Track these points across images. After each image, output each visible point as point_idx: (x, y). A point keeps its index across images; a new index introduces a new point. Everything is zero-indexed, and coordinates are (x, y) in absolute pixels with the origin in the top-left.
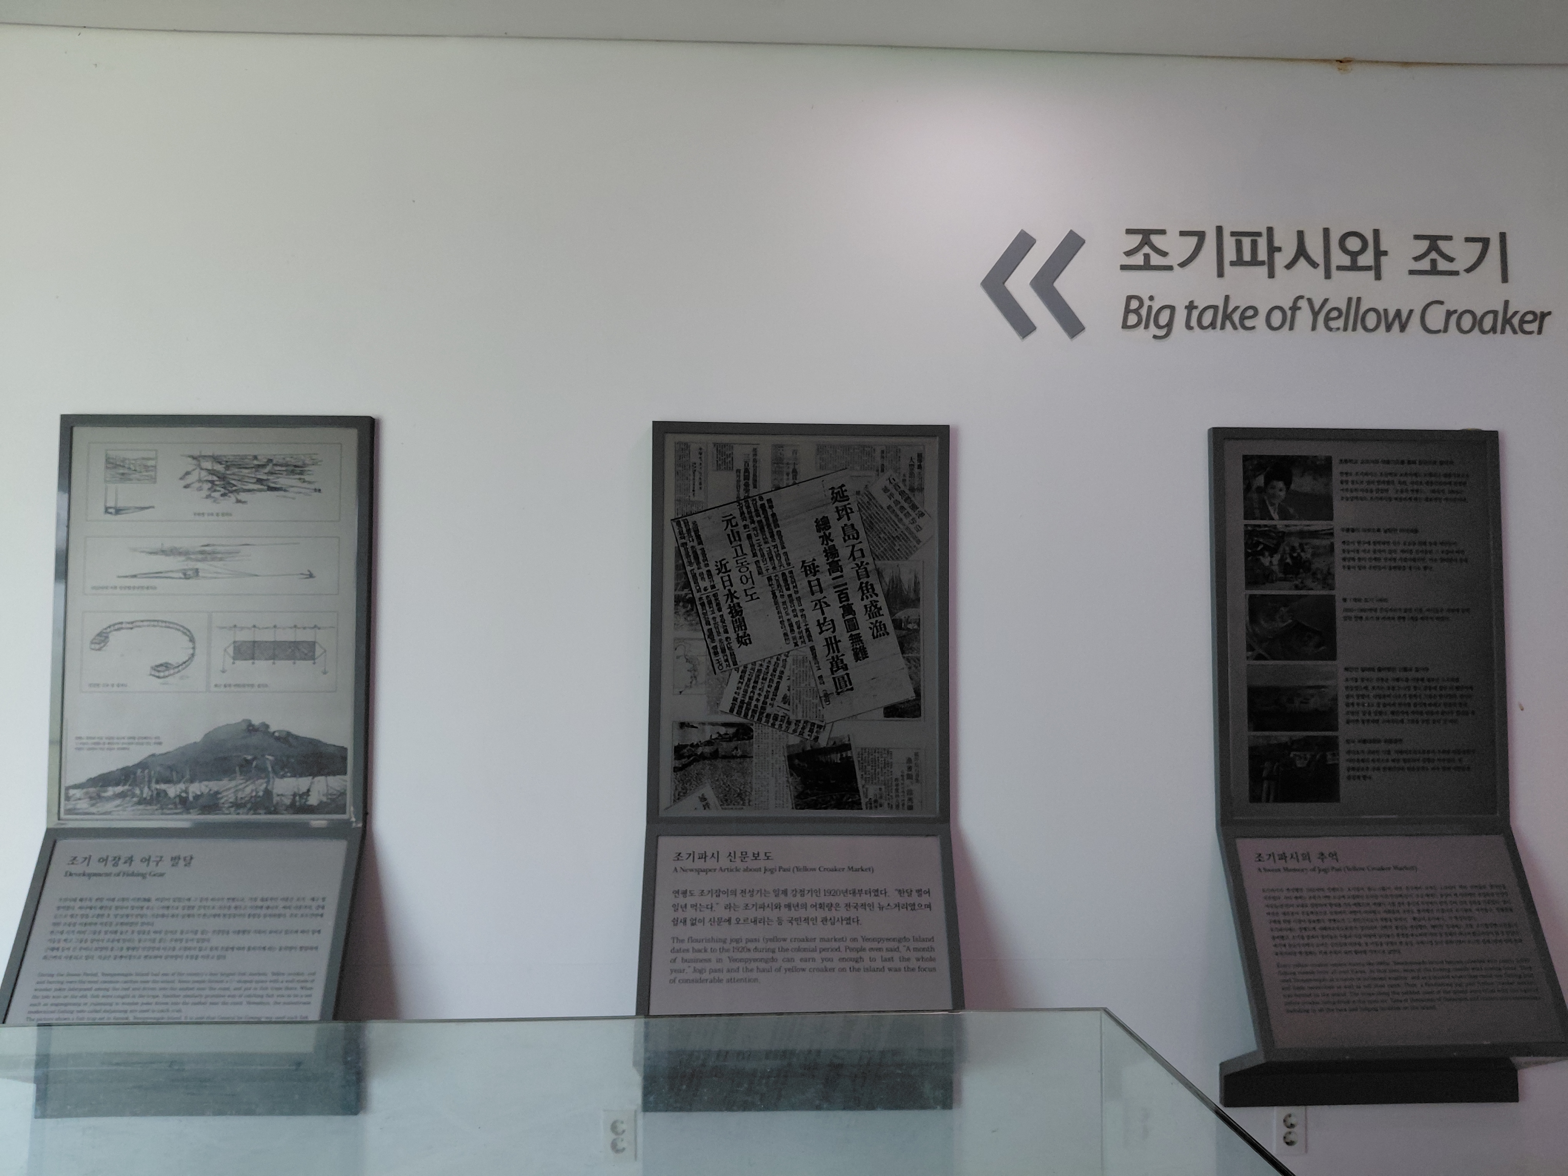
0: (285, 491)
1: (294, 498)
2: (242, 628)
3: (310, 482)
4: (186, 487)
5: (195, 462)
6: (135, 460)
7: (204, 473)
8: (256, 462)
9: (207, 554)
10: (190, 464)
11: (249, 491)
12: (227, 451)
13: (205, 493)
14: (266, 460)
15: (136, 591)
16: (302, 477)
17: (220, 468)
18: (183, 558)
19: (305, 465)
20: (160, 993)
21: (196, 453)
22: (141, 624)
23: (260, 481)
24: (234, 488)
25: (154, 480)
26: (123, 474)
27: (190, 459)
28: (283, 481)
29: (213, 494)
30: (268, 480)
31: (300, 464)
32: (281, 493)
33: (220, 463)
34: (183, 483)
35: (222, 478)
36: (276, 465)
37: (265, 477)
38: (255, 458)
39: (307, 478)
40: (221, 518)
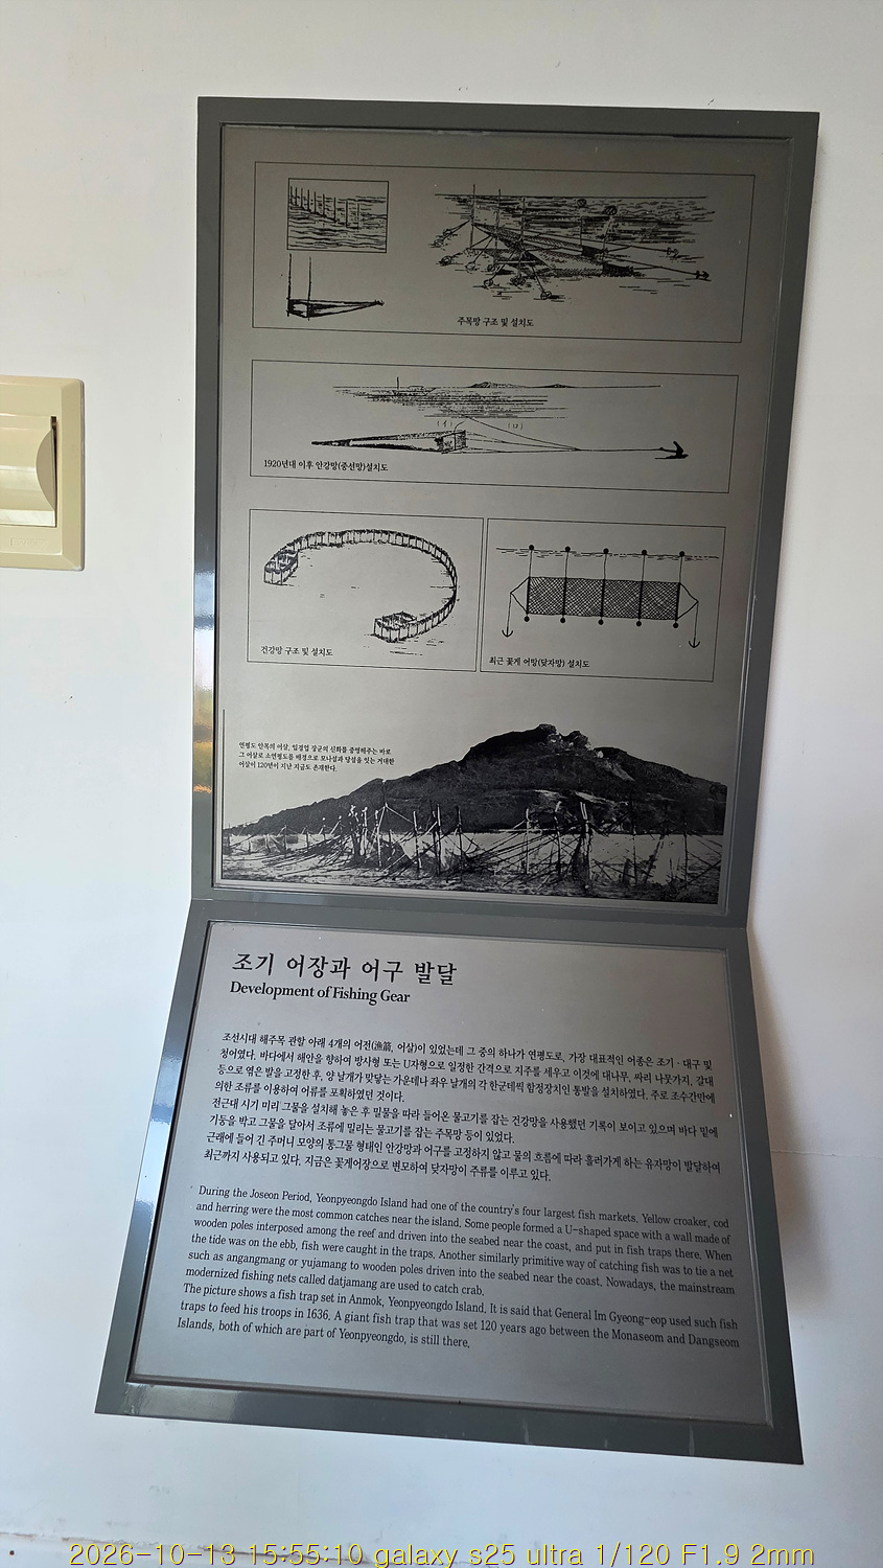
0: (638, 275)
1: (654, 292)
2: (544, 553)
3: (687, 259)
4: (443, 263)
5: (461, 209)
6: (346, 201)
7: (480, 235)
8: (582, 213)
9: (482, 402)
10: (451, 214)
11: (567, 274)
12: (527, 187)
13: (481, 277)
14: (602, 209)
15: (348, 473)
16: (673, 246)
17: (511, 223)
18: (436, 410)
19: (679, 221)
20: (436, 1248)
21: (464, 190)
22: (357, 537)
23: (589, 253)
24: (539, 267)
25: (381, 246)
26: (322, 231)
27: (454, 205)
28: (634, 255)
29: (498, 280)
30: (604, 251)
31: (670, 217)
32: (629, 280)
33: (510, 211)
34: (440, 254)
35: (515, 245)
36: (624, 219)
37: (599, 246)
38: (582, 203)
39: (682, 248)
40: (510, 329)
